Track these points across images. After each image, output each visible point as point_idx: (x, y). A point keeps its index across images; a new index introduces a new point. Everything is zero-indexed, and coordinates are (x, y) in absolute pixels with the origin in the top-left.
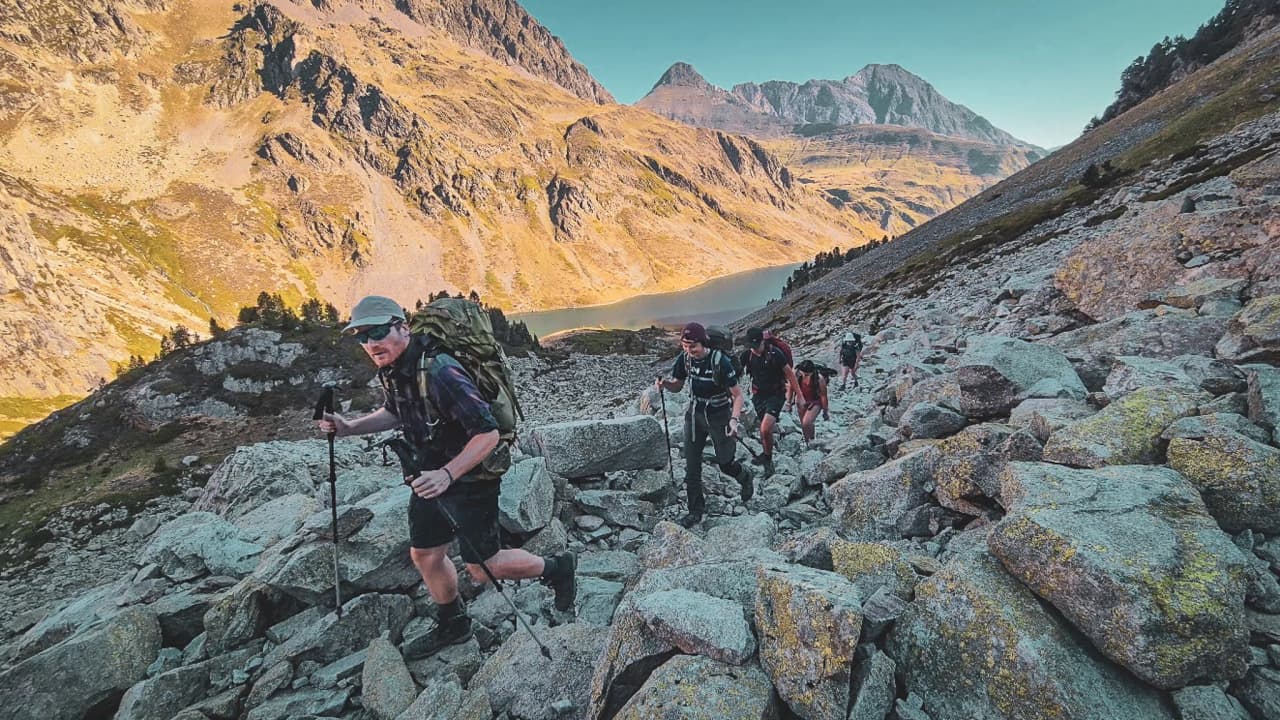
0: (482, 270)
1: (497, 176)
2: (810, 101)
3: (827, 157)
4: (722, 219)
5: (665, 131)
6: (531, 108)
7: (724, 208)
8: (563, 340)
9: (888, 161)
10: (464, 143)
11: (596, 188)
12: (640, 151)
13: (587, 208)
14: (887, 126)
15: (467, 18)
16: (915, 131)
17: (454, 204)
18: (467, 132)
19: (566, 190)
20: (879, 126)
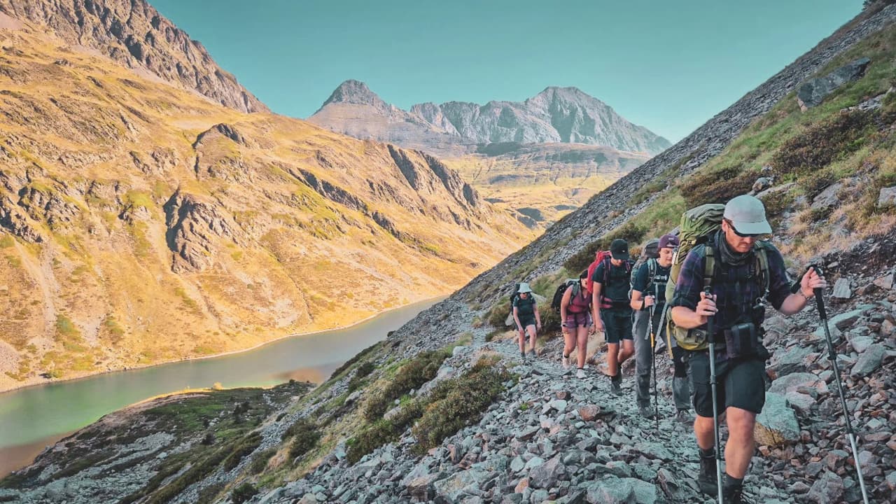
0: (51, 315)
1: (90, 192)
2: (493, 123)
3: (514, 177)
4: (397, 241)
5: (325, 142)
6: (149, 112)
7: (398, 227)
8: (145, 413)
9: (577, 180)
10: (44, 149)
11: (233, 206)
12: (293, 164)
13: (220, 230)
14: (573, 144)
15: (78, 13)
16: (601, 149)
17: (18, 226)
18: (51, 136)
19: (189, 207)
20: (564, 144)
